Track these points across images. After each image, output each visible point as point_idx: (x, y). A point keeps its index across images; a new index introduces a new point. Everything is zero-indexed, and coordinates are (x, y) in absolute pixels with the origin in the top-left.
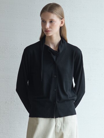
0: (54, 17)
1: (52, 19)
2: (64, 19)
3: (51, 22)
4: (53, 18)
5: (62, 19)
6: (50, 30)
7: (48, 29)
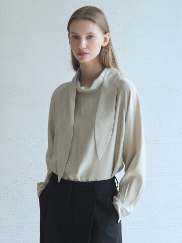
0: (94, 29)
1: (90, 33)
2: (108, 33)
3: (90, 37)
4: (92, 32)
5: (106, 33)
6: (87, 52)
7: (84, 50)
